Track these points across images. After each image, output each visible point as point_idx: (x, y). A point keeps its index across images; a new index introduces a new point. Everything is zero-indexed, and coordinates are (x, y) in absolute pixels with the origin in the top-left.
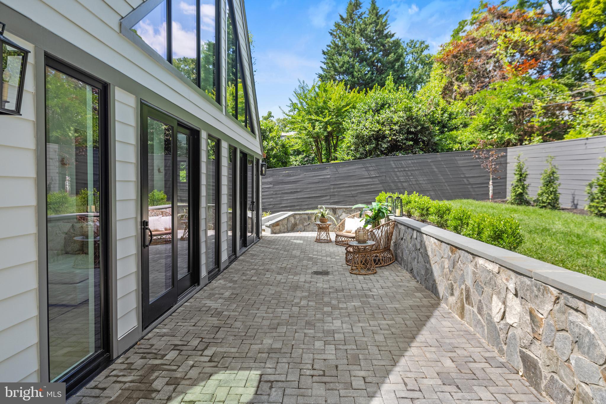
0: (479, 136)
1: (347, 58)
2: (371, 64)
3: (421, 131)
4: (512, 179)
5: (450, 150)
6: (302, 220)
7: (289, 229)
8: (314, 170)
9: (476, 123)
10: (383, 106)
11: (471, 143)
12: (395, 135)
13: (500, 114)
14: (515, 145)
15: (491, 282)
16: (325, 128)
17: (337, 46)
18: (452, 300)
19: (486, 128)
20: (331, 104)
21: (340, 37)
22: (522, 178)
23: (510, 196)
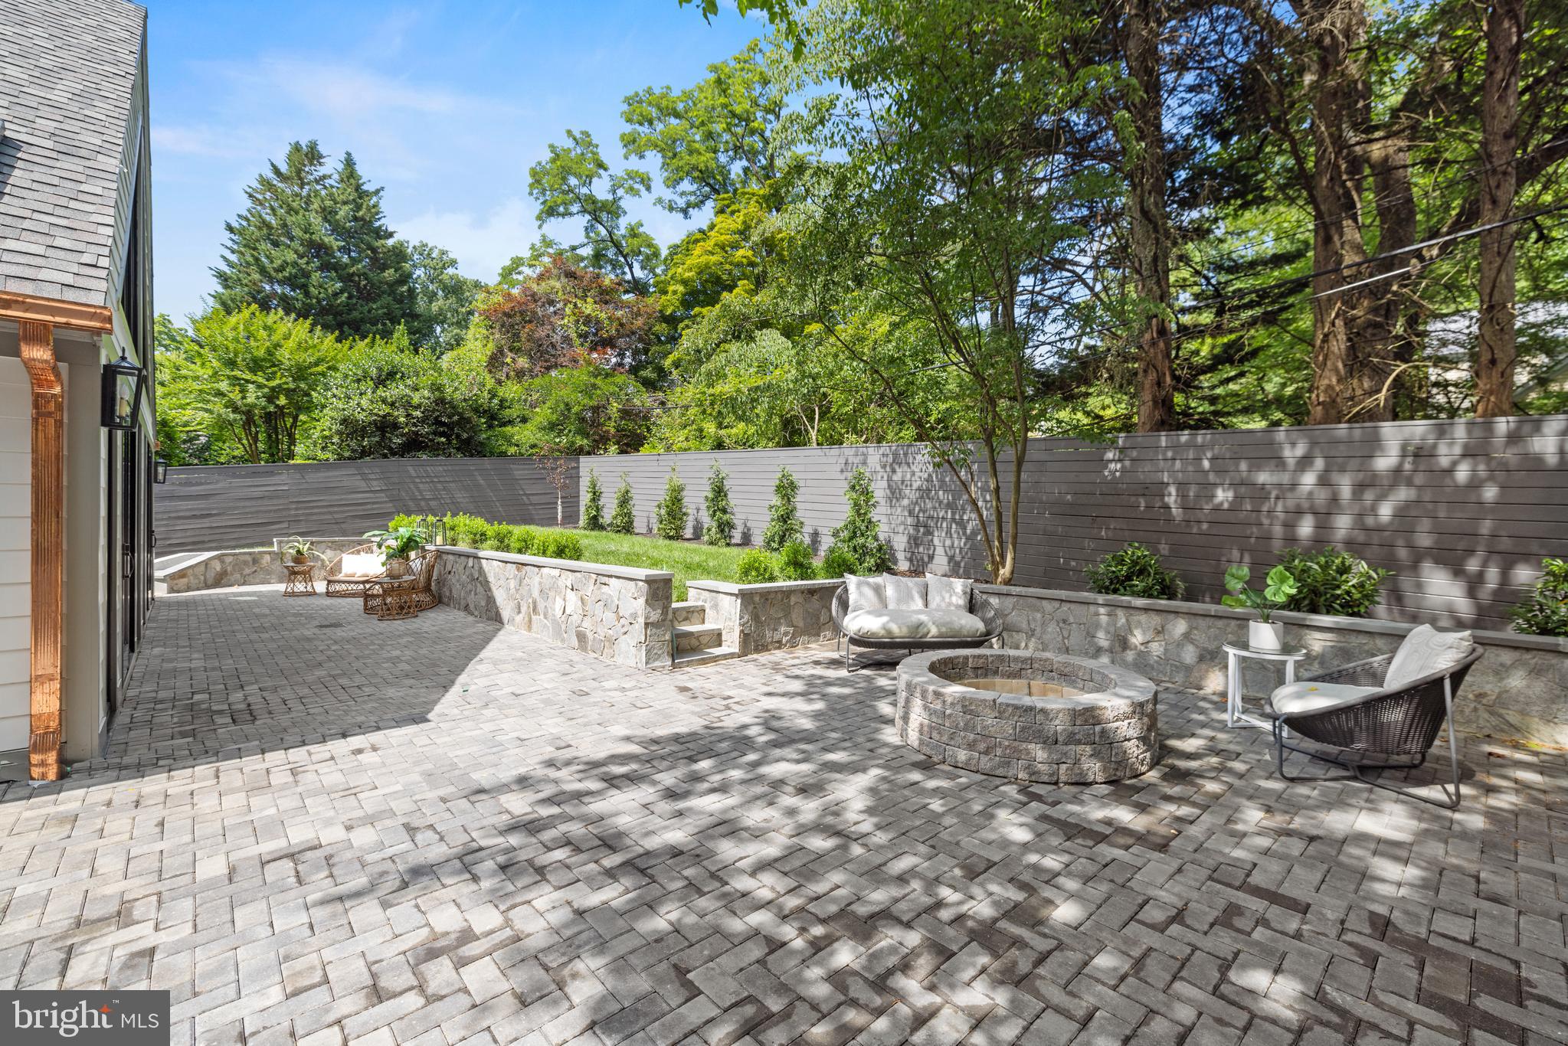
0: (544, 439)
1: (291, 256)
2: (347, 279)
3: (458, 423)
4: (585, 498)
5: (503, 454)
6: (239, 565)
7: (210, 582)
8: (255, 474)
9: (539, 419)
10: (391, 375)
11: (533, 446)
12: (415, 425)
13: (569, 410)
14: (589, 453)
15: (554, 587)
16: (271, 399)
17: (269, 226)
18: (519, 618)
19: (552, 426)
20: (284, 355)
21: (273, 209)
22: (596, 496)
23: (583, 520)
